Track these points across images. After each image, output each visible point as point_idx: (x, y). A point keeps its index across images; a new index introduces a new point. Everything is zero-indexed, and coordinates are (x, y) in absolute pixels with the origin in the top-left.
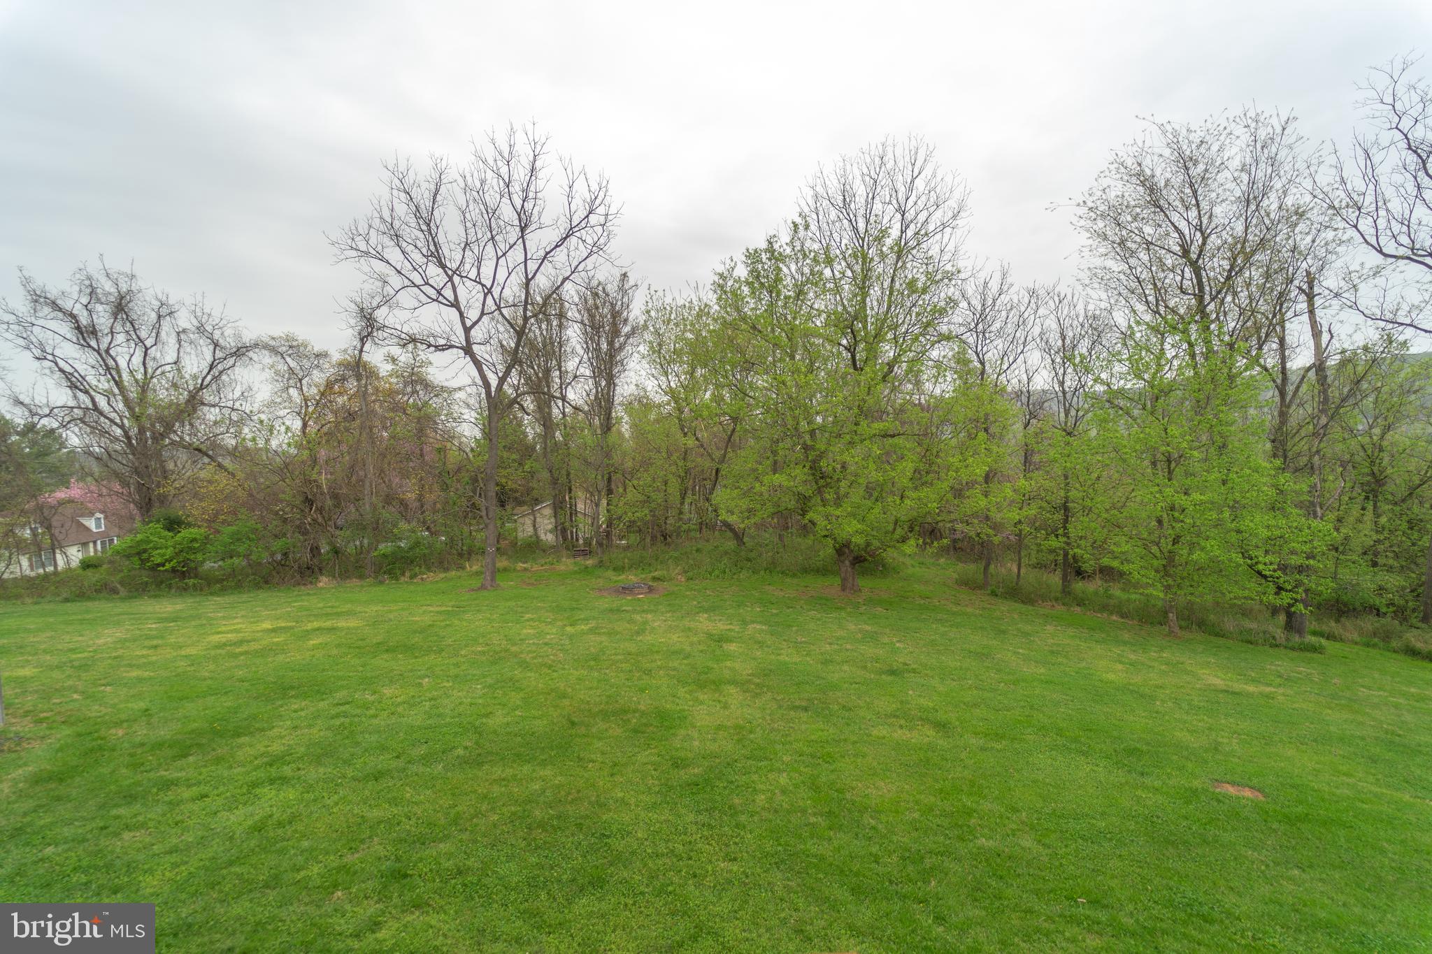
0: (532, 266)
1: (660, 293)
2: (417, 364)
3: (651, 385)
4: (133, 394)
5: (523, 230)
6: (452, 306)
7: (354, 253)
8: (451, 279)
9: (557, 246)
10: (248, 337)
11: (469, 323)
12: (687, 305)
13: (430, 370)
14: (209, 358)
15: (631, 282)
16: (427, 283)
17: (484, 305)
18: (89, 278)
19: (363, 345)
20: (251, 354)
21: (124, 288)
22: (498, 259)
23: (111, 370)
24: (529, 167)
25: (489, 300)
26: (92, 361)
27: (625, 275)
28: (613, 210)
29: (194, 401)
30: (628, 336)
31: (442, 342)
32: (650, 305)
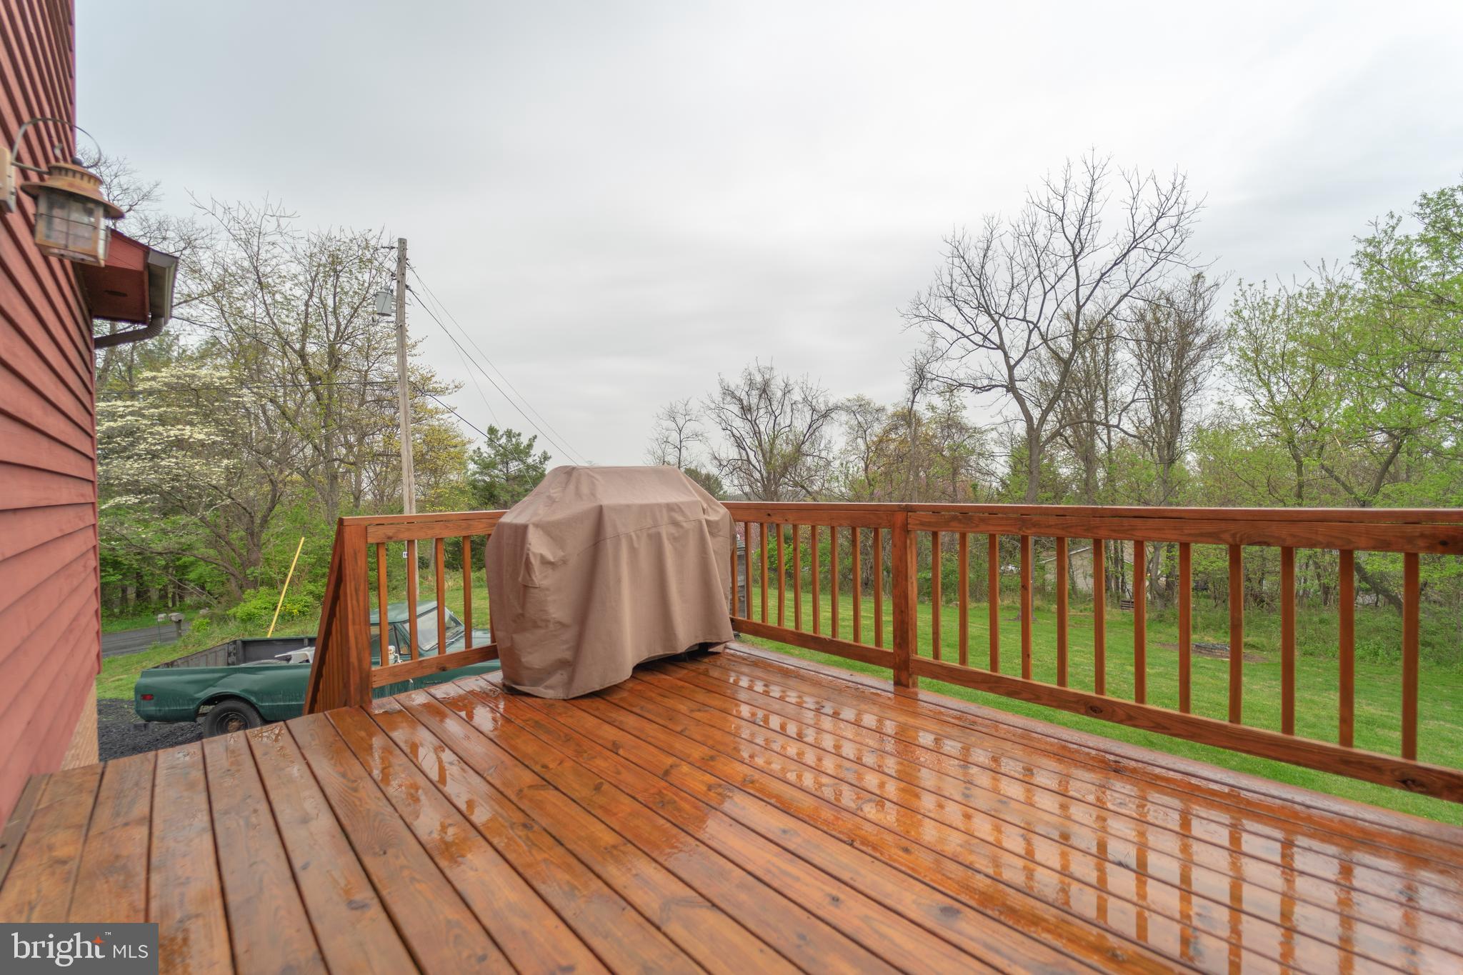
0: (1084, 292)
1: (1259, 286)
2: (953, 410)
3: (1242, 402)
4: (766, 446)
5: (1076, 257)
6: (998, 348)
7: (917, 320)
8: (997, 323)
9: (1115, 264)
10: (832, 402)
11: (1012, 362)
12: (1305, 292)
13: (964, 413)
14: (809, 421)
15: (1209, 282)
16: (977, 332)
17: (1028, 342)
18: (750, 374)
19: (915, 396)
20: (833, 415)
21: (767, 376)
22: (1045, 294)
23: (757, 434)
24: (1086, 195)
25: (1035, 335)
26: (747, 428)
27: (1199, 276)
28: (1190, 207)
29: (798, 452)
30: (1204, 348)
31: (986, 382)
32: (1241, 304)
